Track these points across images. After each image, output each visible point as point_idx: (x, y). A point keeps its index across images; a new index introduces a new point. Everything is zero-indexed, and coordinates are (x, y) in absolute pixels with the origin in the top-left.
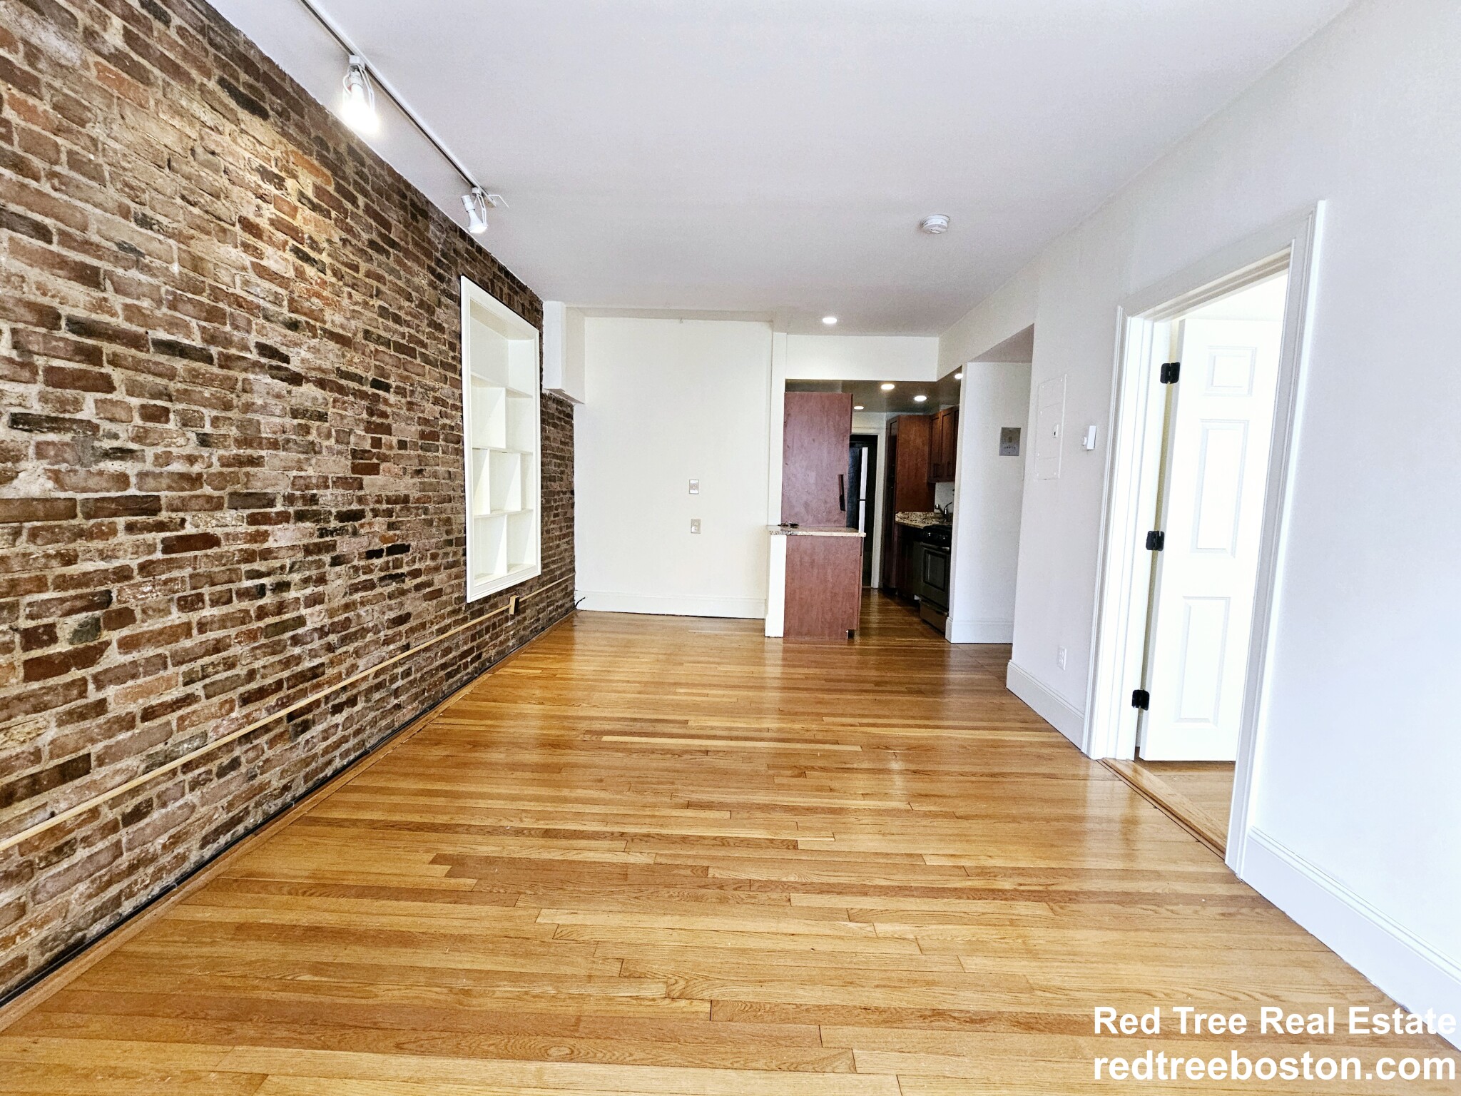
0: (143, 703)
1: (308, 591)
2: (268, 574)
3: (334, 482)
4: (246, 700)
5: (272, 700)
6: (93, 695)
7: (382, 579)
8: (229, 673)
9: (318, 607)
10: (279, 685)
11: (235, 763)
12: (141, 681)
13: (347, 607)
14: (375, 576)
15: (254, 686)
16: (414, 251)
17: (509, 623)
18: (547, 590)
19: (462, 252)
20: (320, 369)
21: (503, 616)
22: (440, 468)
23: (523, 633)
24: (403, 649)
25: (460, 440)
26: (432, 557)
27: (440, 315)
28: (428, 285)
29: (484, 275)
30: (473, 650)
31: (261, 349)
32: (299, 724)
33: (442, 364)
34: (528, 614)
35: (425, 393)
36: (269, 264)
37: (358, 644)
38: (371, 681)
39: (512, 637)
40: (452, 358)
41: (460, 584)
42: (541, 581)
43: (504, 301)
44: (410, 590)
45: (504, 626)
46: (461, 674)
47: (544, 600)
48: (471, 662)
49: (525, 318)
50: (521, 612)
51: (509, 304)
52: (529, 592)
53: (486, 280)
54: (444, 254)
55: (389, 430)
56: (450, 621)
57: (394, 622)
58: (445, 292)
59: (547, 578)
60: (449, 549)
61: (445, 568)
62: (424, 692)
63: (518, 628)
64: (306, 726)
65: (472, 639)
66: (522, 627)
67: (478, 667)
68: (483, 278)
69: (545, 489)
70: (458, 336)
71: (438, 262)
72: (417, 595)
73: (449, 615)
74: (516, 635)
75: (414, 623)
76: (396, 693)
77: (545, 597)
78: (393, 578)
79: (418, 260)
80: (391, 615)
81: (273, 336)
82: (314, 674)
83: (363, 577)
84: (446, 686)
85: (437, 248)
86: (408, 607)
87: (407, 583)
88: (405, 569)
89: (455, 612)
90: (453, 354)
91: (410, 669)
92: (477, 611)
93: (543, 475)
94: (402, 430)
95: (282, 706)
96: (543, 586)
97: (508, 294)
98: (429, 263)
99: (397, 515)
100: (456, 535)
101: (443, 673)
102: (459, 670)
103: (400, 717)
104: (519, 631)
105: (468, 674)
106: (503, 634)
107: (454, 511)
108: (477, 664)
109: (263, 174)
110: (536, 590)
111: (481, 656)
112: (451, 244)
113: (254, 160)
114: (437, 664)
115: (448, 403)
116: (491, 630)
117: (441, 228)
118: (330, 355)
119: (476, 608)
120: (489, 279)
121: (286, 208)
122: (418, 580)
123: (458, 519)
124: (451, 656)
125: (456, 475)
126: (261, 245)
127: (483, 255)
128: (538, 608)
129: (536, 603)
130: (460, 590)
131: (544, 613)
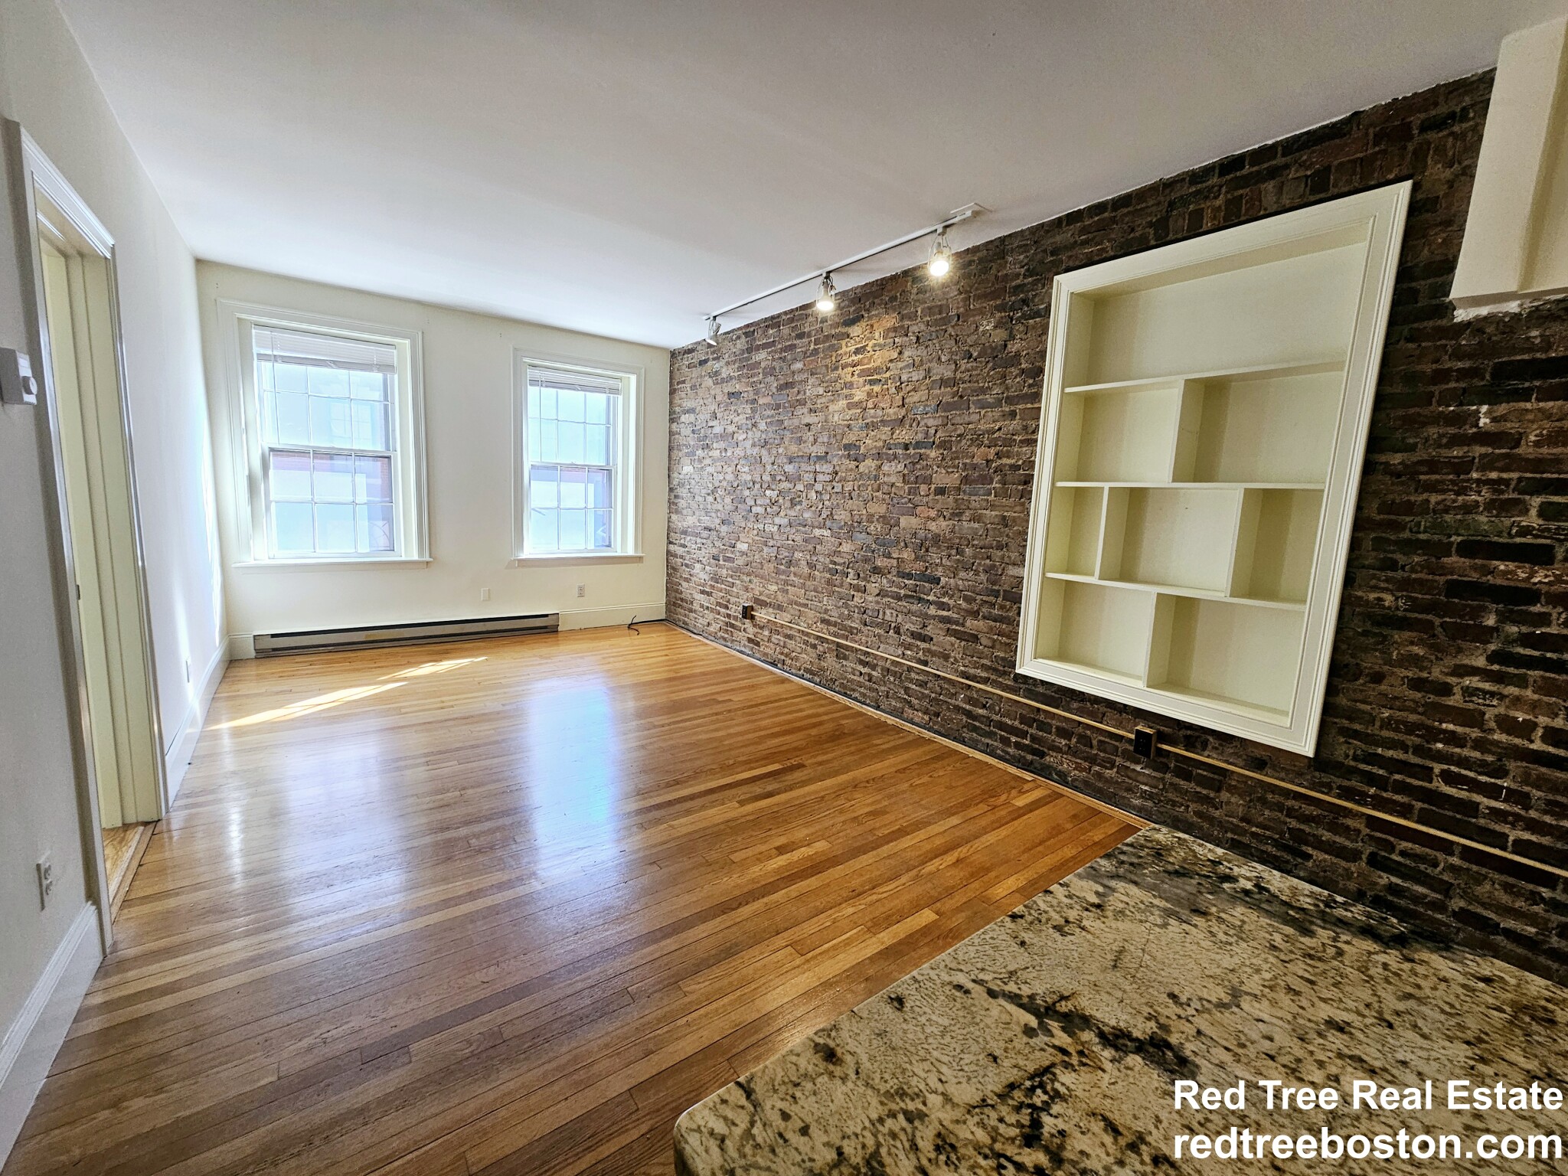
0: (795, 598)
1: (856, 582)
2: (839, 565)
3: (877, 519)
4: (823, 621)
5: (832, 629)
6: (786, 587)
7: (906, 596)
8: (818, 604)
9: (860, 594)
10: (835, 624)
11: (814, 646)
12: (796, 589)
13: (878, 603)
14: (903, 592)
15: (826, 617)
16: (978, 306)
17: (1138, 768)
18: (1372, 821)
19: (1072, 240)
20: (875, 447)
21: (1117, 744)
22: (988, 512)
23: (1195, 819)
24: (920, 662)
25: (1028, 480)
26: (966, 599)
27: (1014, 347)
28: (995, 327)
29: (1133, 230)
30: (1023, 734)
31: (847, 447)
32: (841, 652)
33: (1010, 400)
34: (1228, 803)
35: (977, 439)
36: (856, 399)
37: (882, 632)
38: (888, 665)
39: (1145, 796)
40: (1030, 386)
41: (1007, 644)
42: (1317, 774)
43: (1204, 228)
44: (934, 617)
45: (1119, 761)
46: (995, 744)
47: (1346, 831)
48: (1017, 745)
49: (1322, 196)
50: (1187, 777)
51: (1232, 217)
52: (1240, 762)
53: (1137, 234)
54: (1030, 273)
55: (928, 480)
56: (984, 674)
57: (913, 635)
58: (1025, 317)
59: (1372, 791)
60: (992, 599)
61: (984, 618)
62: (937, 715)
63: (1170, 795)
64: (845, 658)
65: (1023, 720)
66: (1193, 806)
67: (1032, 762)
68: (1132, 235)
69: (1413, 570)
70: (1043, 354)
71: (1017, 289)
72: (941, 625)
73: (984, 667)
74: (1160, 801)
75: (934, 648)
76: (907, 690)
77: (1359, 831)
78: (920, 600)
79: (981, 312)
80: (913, 628)
81: (851, 438)
82: (851, 630)
83: (894, 589)
84: (966, 735)
85: (1018, 275)
86: (930, 631)
87: (932, 611)
88: (931, 598)
89: (995, 670)
90: (1031, 381)
91: (926, 683)
92: (1043, 694)
93: (1406, 535)
94: (941, 478)
95: (835, 636)
96: (1339, 797)
97: (1228, 202)
98: (998, 302)
99: (927, 551)
100: (1006, 587)
101: (965, 719)
102: (990, 735)
103: (909, 712)
104: (1174, 804)
105: (1007, 753)
106: (1111, 769)
107: (1006, 560)
108: (1029, 757)
109: (857, 352)
110: (1283, 780)
111: (1042, 755)
112: (1045, 251)
113: (853, 349)
114: (957, 703)
115: (1015, 440)
116: (1074, 740)
117: (1024, 248)
118: (884, 437)
119: (1041, 690)
120: (1151, 225)
121: (866, 361)
122: (945, 613)
123: (1012, 571)
124: (981, 711)
125: (1014, 520)
126: (853, 391)
127: (1134, 201)
128: (1293, 823)
129: (1280, 807)
130: (1006, 652)
131: (1335, 860)
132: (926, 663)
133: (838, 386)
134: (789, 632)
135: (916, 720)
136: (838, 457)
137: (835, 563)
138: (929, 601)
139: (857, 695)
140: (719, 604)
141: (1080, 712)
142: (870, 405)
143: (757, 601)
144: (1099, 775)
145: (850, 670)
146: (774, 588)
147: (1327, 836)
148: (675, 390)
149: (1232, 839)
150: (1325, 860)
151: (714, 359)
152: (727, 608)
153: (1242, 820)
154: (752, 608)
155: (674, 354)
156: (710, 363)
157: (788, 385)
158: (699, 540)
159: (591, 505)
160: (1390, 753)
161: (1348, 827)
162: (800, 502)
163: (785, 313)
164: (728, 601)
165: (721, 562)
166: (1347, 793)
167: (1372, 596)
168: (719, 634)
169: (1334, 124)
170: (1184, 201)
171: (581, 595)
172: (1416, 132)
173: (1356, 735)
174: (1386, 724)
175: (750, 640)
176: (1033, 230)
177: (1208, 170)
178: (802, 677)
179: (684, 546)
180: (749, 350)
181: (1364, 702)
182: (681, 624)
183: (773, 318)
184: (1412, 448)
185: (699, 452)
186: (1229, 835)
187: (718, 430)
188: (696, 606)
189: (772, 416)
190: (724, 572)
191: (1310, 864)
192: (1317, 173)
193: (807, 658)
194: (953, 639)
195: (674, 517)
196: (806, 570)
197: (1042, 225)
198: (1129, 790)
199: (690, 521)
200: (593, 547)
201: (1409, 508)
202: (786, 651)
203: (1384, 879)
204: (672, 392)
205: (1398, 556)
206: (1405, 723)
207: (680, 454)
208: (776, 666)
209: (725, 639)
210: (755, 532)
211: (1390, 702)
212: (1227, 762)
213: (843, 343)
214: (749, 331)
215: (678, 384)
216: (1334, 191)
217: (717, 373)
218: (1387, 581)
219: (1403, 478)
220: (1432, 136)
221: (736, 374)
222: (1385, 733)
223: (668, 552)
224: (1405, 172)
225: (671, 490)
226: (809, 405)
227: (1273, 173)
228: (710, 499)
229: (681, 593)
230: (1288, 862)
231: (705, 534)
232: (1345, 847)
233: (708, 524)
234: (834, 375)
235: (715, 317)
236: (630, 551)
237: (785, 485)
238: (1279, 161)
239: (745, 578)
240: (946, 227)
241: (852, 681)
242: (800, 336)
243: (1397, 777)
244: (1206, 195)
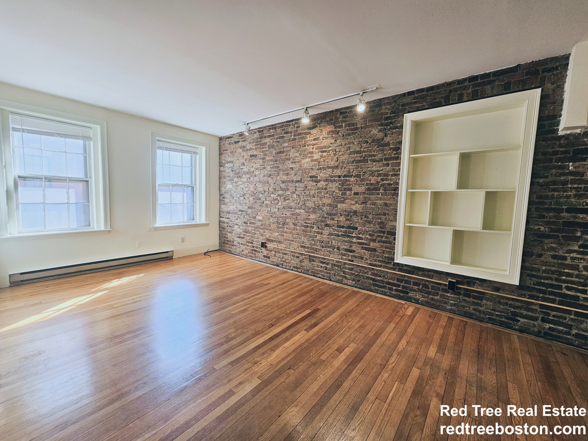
0: (288, 238)
1: (317, 230)
2: (309, 224)
3: (327, 205)
4: (302, 247)
5: (306, 250)
6: (283, 234)
7: (342, 235)
8: (299, 240)
9: (320, 235)
10: (308, 248)
11: (298, 257)
12: (288, 234)
13: (328, 238)
14: (340, 233)
15: (304, 245)
16: (370, 124)
17: (449, 295)
18: (541, 306)
19: (410, 102)
20: (325, 177)
21: (439, 286)
22: (378, 201)
23: (473, 312)
24: (349, 260)
25: (396, 189)
26: (370, 235)
27: (387, 139)
28: (378, 132)
29: (435, 99)
30: (399, 286)
31: (311, 177)
32: (311, 259)
33: (386, 159)
34: (486, 304)
35: (372, 174)
36: (315, 158)
37: (331, 249)
38: (334, 262)
39: (452, 305)
40: (395, 154)
41: (389, 252)
42: (520, 291)
43: (464, 100)
44: (355, 243)
45: (440, 293)
46: (386, 290)
47: (532, 310)
48: (396, 290)
49: (509, 91)
50: (469, 296)
51: (475, 96)
52: (489, 289)
53: (437, 101)
54: (392, 112)
55: (350, 190)
56: (380, 264)
57: (346, 250)
58: (391, 128)
59: (541, 295)
60: (382, 235)
61: (379, 242)
62: (359, 281)
63: (463, 304)
64: (314, 261)
65: (398, 280)
66: (472, 307)
67: (403, 296)
68: (435, 101)
69: (550, 218)
70: (400, 143)
71: (387, 119)
72: (359, 246)
73: (379, 261)
74: (458, 306)
75: (356, 255)
76: (344, 272)
77: (536, 310)
78: (348, 236)
79: (372, 126)
80: (345, 247)
81: (313, 173)
82: (316, 250)
83: (336, 232)
84: (373, 288)
85: (387, 113)
86: (353, 248)
87: (354, 240)
88: (354, 235)
89: (385, 262)
90: (395, 152)
91: (353, 269)
92: (407, 270)
93: (547, 206)
94: (356, 189)
95: (308, 253)
96: (529, 298)
97: (473, 91)
98: (379, 123)
99: (351, 217)
100: (388, 230)
101: (371, 282)
102: (384, 287)
103: (345, 281)
104: (464, 307)
105: (392, 294)
106: (437, 296)
107: (388, 219)
108: (402, 294)
109: (315, 140)
110: (507, 294)
111: (407, 293)
112: (399, 105)
113: (313, 138)
114: (368, 276)
115: (389, 174)
116: (421, 287)
117: (390, 103)
118: (329, 173)
119: (405, 268)
120: (442, 97)
121: (319, 143)
122: (361, 241)
123: (390, 223)
124: (379, 278)
125: (390, 204)
126: (313, 155)
127: (435, 89)
128: (512, 310)
129: (506, 304)
130: (389, 254)
131: (529, 321)
132: (352, 261)
133: (306, 153)
134: (285, 252)
135: (349, 284)
136: (307, 181)
137: (307, 223)
138: (352, 236)
139: (320, 275)
140: (248, 242)
141: (423, 275)
142: (322, 160)
143: (268, 240)
144: (432, 299)
145: (316, 266)
146: (277, 234)
147: (525, 313)
148: (222, 154)
149: (489, 318)
150: (525, 322)
151: (242, 141)
152: (252, 243)
153: (492, 310)
154: (266, 243)
155: (221, 139)
156: (240, 143)
157: (280, 152)
158: (236, 216)
159: (185, 202)
160: (546, 281)
161: (532, 309)
162: (289, 199)
163: (279, 124)
164: (253, 241)
165: (249, 224)
166: (531, 297)
167: (536, 227)
168: (248, 255)
169: (511, 68)
170: (456, 90)
171: (183, 241)
172: (541, 72)
173: (534, 276)
174: (545, 271)
175: (264, 256)
176: (393, 97)
177: (464, 80)
178: (292, 270)
179: (229, 218)
180: (261, 138)
181: (536, 264)
182: (228, 251)
183: (272, 125)
184: (547, 177)
185: (236, 179)
186: (487, 316)
187: (245, 169)
188: (235, 243)
189: (273, 164)
190: (250, 228)
191: (519, 323)
192: (506, 83)
193: (295, 262)
194: (365, 251)
195: (222, 206)
196: (293, 226)
197: (397, 95)
198: (445, 303)
199: (231, 208)
200: (186, 221)
201: (547, 197)
202: (283, 259)
203: (547, 326)
204: (220, 154)
205: (545, 214)
206: (551, 271)
207: (225, 180)
208: (278, 266)
209: (251, 256)
210: (266, 212)
211: (545, 264)
212: (484, 289)
213: (308, 136)
214: (260, 130)
215: (223, 151)
216: (512, 90)
217: (244, 147)
218: (542, 222)
219: (544, 187)
220: (546, 74)
221: (254, 147)
222: (544, 275)
223: (220, 221)
224: (538, 85)
225: (221, 195)
226: (291, 160)
227: (490, 82)
228: (242, 198)
229: (228, 238)
230: (511, 324)
231: (240, 213)
232: (532, 316)
233: (241, 209)
234: (305, 148)
235: (248, 124)
236: (203, 221)
237: (281, 192)
238: (492, 78)
239: (261, 230)
240: (363, 93)
241: (317, 270)
242: (287, 133)
243: (550, 289)
244: (465, 88)
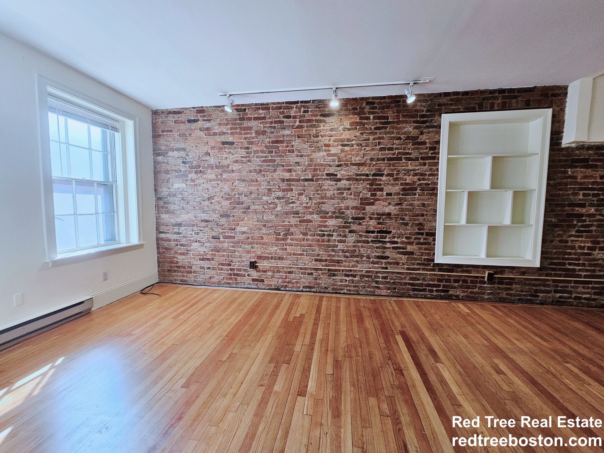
0: (293, 252)
1: (339, 238)
2: (326, 231)
3: (351, 208)
4: (316, 260)
5: (324, 263)
6: (285, 247)
7: (372, 241)
8: (313, 252)
9: (342, 244)
10: (326, 260)
11: (312, 274)
12: (293, 247)
13: (354, 246)
14: (370, 240)
15: (319, 258)
16: (404, 119)
17: (485, 285)
18: (554, 281)
19: (446, 102)
20: (348, 175)
21: (477, 279)
22: (416, 202)
23: (506, 296)
24: (383, 268)
25: (435, 189)
26: (406, 238)
27: (423, 138)
28: (414, 129)
29: (470, 104)
30: (439, 286)
31: (327, 175)
32: (332, 273)
33: (422, 158)
34: (516, 288)
35: (407, 173)
36: (332, 152)
37: (359, 259)
38: (364, 273)
39: (489, 294)
40: (432, 154)
41: (428, 253)
42: (540, 272)
43: (495, 109)
44: (389, 248)
45: (478, 285)
46: (426, 293)
47: (548, 286)
48: (437, 291)
49: (529, 107)
50: (502, 283)
51: (504, 107)
52: (518, 274)
53: (472, 106)
54: (428, 111)
55: (382, 190)
56: (419, 267)
57: (378, 257)
58: (427, 127)
59: (553, 272)
60: (420, 236)
61: (416, 244)
62: (395, 289)
63: (497, 291)
64: (334, 275)
65: (439, 280)
66: (505, 293)
67: (444, 295)
68: (470, 106)
69: (558, 212)
70: (438, 142)
71: (422, 116)
72: (394, 251)
73: (418, 264)
74: (494, 294)
75: (391, 261)
76: (377, 282)
77: (550, 285)
78: (380, 242)
79: (406, 122)
80: (377, 254)
81: (332, 171)
82: (338, 262)
83: (364, 239)
84: (411, 293)
85: (423, 111)
86: (387, 254)
87: (388, 245)
88: (387, 240)
89: (423, 264)
90: (432, 152)
91: (387, 277)
92: (447, 269)
93: (556, 202)
94: (388, 189)
95: (327, 266)
96: (545, 276)
97: (502, 103)
98: (415, 119)
99: (383, 220)
100: (427, 231)
101: (410, 287)
102: (424, 290)
103: (378, 292)
104: (499, 293)
105: (433, 295)
106: (476, 289)
107: (426, 220)
108: (442, 294)
109: (331, 130)
110: (530, 276)
111: (448, 291)
112: (435, 104)
113: (329, 128)
114: (406, 281)
115: (426, 174)
116: (461, 282)
117: (426, 101)
118: (353, 171)
119: (445, 267)
120: (476, 103)
121: (339, 135)
122: (396, 245)
123: (429, 224)
124: (418, 282)
125: (429, 205)
126: (330, 148)
127: (470, 94)
128: (535, 288)
129: (530, 284)
130: (428, 256)
131: (546, 294)
132: (386, 268)
133: (319, 145)
134: (289, 270)
135: (383, 294)
136: (322, 179)
137: (323, 231)
138: (386, 241)
139: (345, 291)
140: (223, 264)
141: (463, 271)
142: (343, 154)
143: (259, 257)
144: (472, 292)
145: (339, 280)
146: (275, 248)
147: (543, 288)
148: (159, 136)
149: (518, 299)
150: (543, 296)
151: (204, 120)
152: (229, 265)
153: (520, 292)
154: (256, 262)
155: (155, 113)
156: (199, 122)
157: (277, 142)
158: (195, 228)
159: (100, 211)
160: (556, 261)
161: (548, 284)
162: (293, 203)
163: (274, 103)
164: (232, 261)
165: (222, 239)
166: (547, 275)
167: (550, 219)
168: (223, 282)
169: (531, 88)
170: (488, 99)
171: (105, 279)
172: (550, 96)
173: (548, 258)
174: (555, 253)
175: (254, 280)
176: (430, 95)
177: (494, 91)
178: (302, 291)
179: (179, 233)
180: (240, 119)
181: (549, 249)
182: (179, 282)
183: (262, 104)
184: (555, 180)
185: (193, 176)
186: (517, 298)
187: (212, 161)
188: (194, 268)
189: (266, 157)
190: (226, 244)
191: (539, 298)
192: (527, 100)
193: (306, 280)
194: (401, 256)
195: (163, 216)
196: (301, 236)
197: (433, 94)
198: (483, 294)
199: (184, 217)
200: (103, 243)
201: (556, 195)
202: (287, 280)
203: (558, 295)
204: (156, 136)
205: (555, 208)
206: (559, 252)
207: (169, 176)
208: (279, 290)
209: (230, 284)
210: (255, 220)
211: (555, 247)
212: (514, 275)
213: (322, 124)
214: (240, 109)
215: (163, 131)
216: (531, 107)
217: (207, 129)
218: (553, 215)
219: (554, 187)
220: (553, 98)
221: (229, 132)
222: (555, 256)
223: (158, 239)
224: (549, 106)
225: (159, 199)
226: (295, 153)
227: (515, 97)
228: (207, 203)
229: (177, 262)
230: (534, 300)
231: (204, 224)
232: (548, 290)
233: (207, 218)
234: (315, 139)
235: (230, 95)
236: (135, 240)
237: (280, 194)
238: (516, 94)
239: (246, 246)
240: (414, 83)
241: (340, 286)
242: (289, 117)
243: (559, 267)
244: (496, 98)
